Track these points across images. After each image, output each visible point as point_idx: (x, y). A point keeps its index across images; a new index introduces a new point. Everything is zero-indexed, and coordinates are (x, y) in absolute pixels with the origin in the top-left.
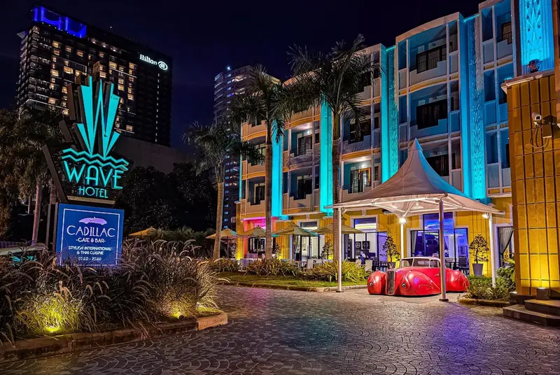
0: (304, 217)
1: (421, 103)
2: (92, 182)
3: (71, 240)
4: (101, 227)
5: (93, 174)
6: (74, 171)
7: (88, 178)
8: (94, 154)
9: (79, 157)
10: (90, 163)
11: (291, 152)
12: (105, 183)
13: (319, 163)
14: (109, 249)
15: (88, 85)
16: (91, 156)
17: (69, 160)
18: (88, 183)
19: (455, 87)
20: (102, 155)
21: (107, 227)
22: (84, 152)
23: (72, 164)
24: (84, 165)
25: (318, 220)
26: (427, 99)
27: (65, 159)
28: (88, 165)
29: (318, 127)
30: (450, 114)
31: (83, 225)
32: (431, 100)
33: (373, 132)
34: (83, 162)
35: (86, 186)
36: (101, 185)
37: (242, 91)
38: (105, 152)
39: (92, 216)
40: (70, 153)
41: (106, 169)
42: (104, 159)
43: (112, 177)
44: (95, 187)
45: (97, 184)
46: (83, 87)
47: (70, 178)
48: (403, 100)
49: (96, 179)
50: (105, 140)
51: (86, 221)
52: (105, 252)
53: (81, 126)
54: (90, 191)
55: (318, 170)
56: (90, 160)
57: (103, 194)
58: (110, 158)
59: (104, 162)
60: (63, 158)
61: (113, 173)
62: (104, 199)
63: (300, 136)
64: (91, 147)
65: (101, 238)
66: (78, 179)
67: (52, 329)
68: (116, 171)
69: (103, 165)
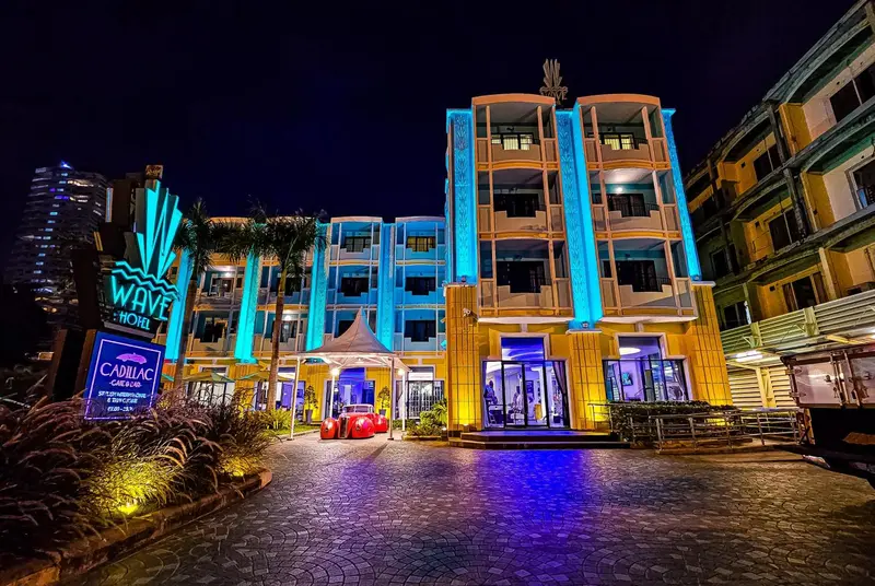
0: (210, 362)
1: (346, 275)
2: (139, 307)
3: (104, 383)
4: (139, 367)
5: (141, 299)
6: (122, 289)
7: (135, 302)
8: (149, 273)
9: (133, 274)
10: (142, 283)
11: (203, 291)
12: (152, 311)
13: (240, 308)
14: (144, 396)
15: (154, 191)
16: (145, 276)
17: (119, 276)
18: (134, 308)
19: (375, 271)
20: (156, 277)
21: (145, 366)
22: (139, 270)
23: (122, 282)
24: (133, 285)
25: (228, 367)
26: (351, 273)
27: (115, 274)
28: (137, 286)
29: (243, 273)
30: (371, 289)
31: (120, 363)
32: (354, 276)
33: (303, 289)
34: (133, 281)
35: (129, 312)
36: (146, 314)
37: (82, 198)
38: (160, 274)
39: (130, 351)
40: (123, 267)
41: (155, 294)
42: (158, 281)
43: (159, 307)
44: (138, 314)
45: (143, 311)
46: (150, 192)
47: (116, 299)
48: (332, 270)
49: (143, 305)
50: (162, 260)
51: (124, 358)
52: (139, 399)
53: (140, 237)
54: (132, 319)
55: (237, 315)
56: (142, 280)
57: (145, 325)
58: (163, 281)
59: (155, 285)
60: (114, 272)
61: (161, 301)
62: (144, 330)
63: (215, 276)
64: (147, 264)
65: (137, 381)
66: (124, 302)
67: (129, 509)
68: (165, 298)
69: (154, 289)
